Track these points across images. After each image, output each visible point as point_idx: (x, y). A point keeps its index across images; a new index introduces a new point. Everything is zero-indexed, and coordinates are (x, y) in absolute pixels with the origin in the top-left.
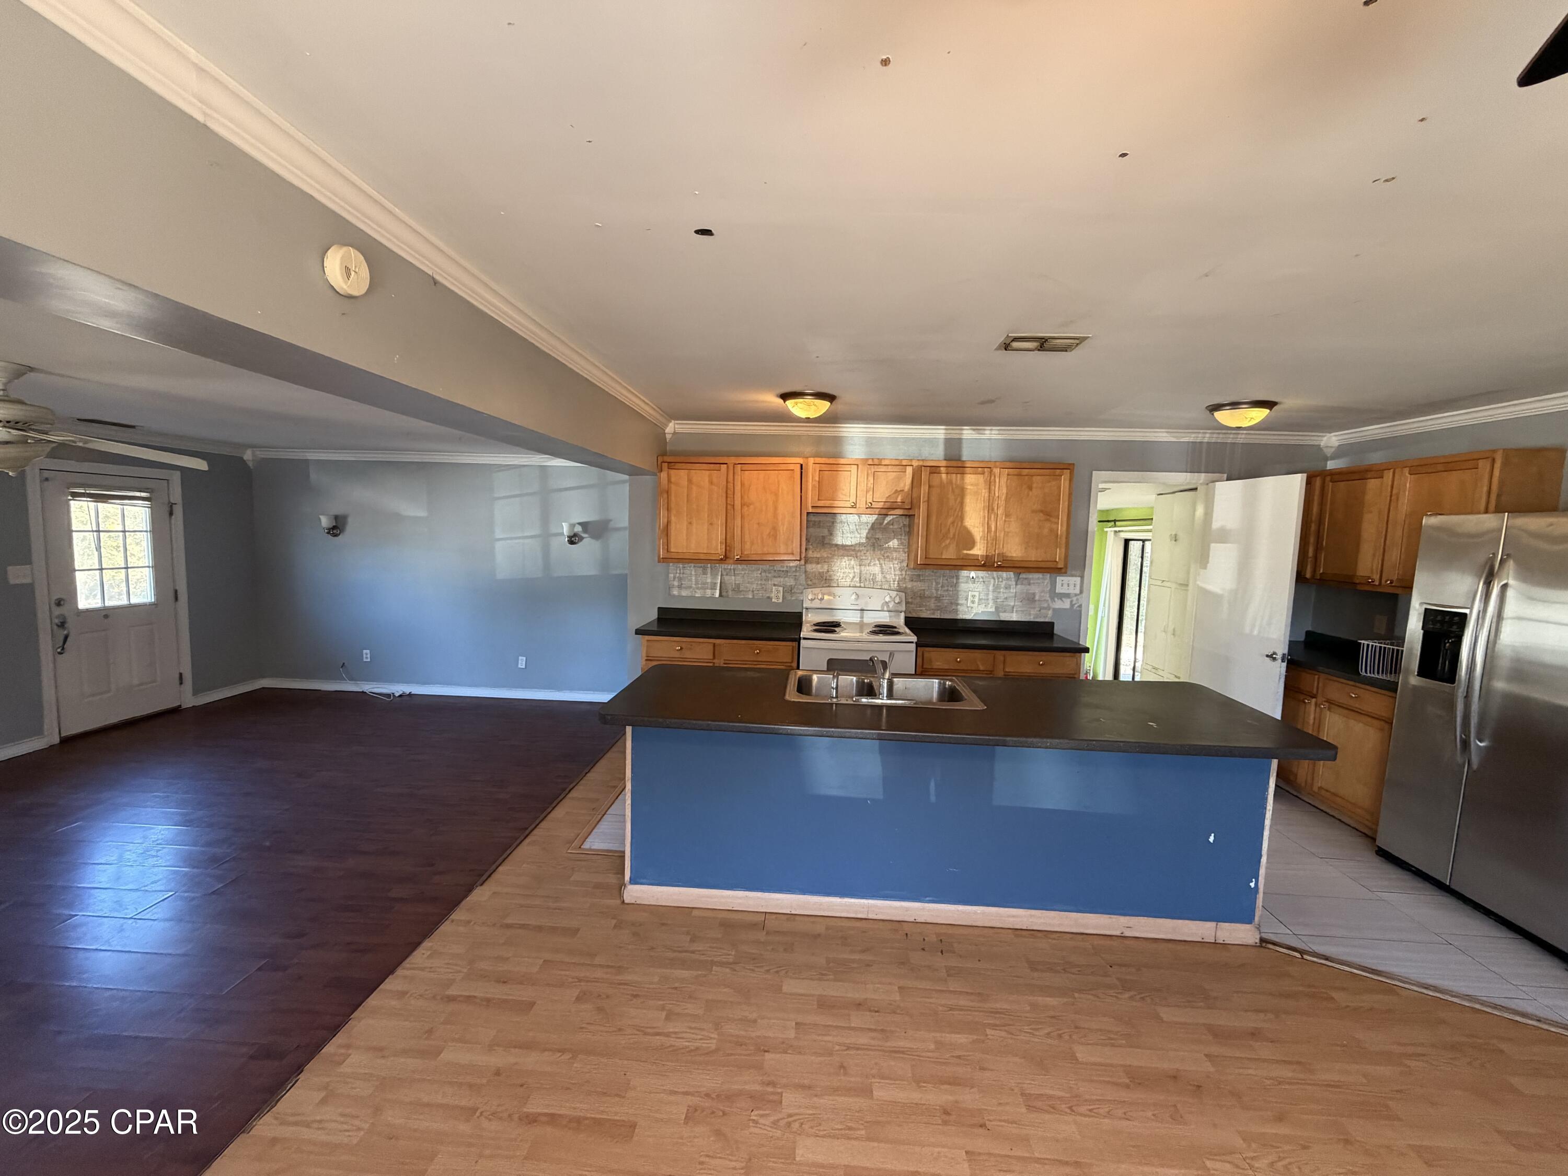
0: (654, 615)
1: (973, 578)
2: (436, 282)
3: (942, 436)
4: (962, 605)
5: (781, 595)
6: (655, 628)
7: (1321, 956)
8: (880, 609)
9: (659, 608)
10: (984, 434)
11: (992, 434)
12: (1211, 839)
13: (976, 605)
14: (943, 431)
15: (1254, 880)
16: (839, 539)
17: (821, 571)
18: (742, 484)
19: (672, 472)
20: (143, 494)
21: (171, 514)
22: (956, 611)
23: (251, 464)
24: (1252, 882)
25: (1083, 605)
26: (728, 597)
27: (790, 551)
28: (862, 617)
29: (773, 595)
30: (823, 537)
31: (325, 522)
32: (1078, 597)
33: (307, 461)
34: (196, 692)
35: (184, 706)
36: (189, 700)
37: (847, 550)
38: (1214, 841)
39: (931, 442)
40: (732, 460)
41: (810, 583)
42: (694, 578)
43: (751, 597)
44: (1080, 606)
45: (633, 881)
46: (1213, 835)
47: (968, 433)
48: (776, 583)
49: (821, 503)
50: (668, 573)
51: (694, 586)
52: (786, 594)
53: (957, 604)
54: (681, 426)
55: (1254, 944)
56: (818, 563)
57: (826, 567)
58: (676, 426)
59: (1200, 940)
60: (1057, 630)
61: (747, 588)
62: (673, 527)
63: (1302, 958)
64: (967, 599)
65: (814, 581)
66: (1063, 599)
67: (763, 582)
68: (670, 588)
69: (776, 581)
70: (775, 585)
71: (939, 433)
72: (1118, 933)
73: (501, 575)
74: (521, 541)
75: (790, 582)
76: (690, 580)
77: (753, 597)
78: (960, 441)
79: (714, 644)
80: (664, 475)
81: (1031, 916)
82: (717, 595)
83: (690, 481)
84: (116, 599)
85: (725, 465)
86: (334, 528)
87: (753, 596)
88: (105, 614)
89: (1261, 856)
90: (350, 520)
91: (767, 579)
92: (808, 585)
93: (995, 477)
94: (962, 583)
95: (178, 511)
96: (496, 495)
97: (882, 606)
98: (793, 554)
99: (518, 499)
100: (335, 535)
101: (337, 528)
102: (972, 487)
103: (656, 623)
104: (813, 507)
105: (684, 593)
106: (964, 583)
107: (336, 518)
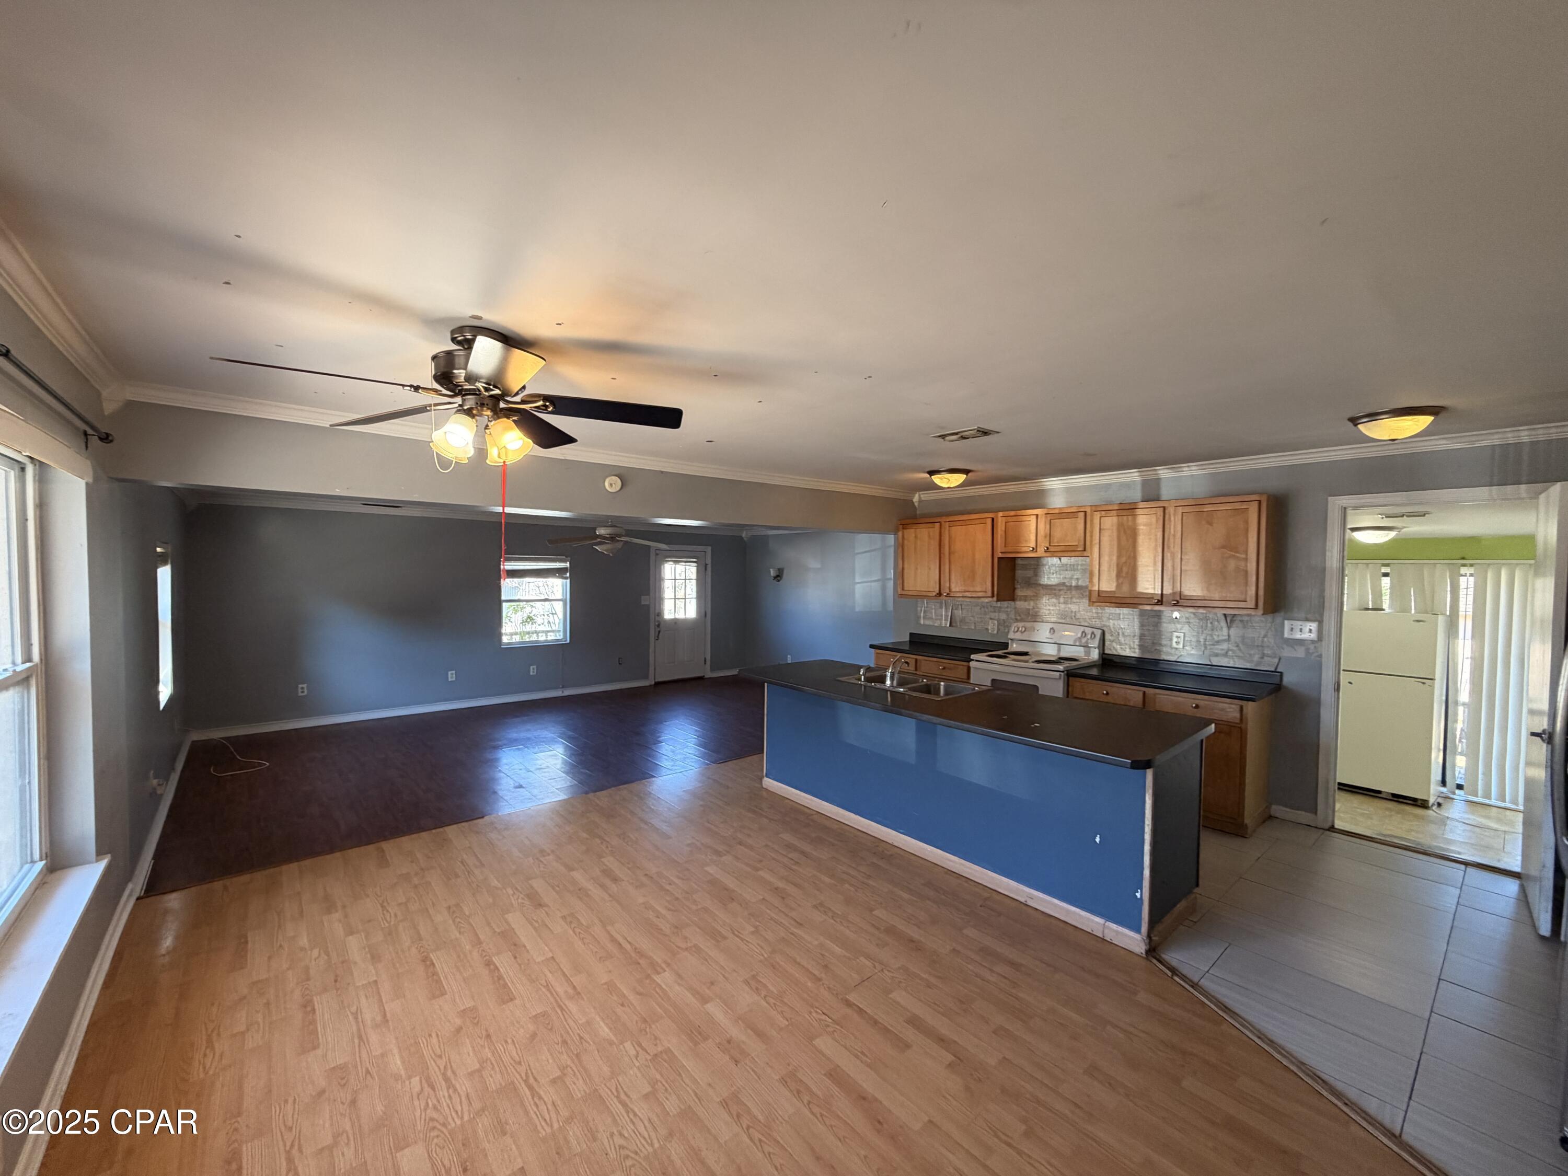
0: (907, 638)
1: (1176, 618)
2: (662, 472)
3: (1138, 479)
4: (1165, 645)
5: (996, 627)
6: (907, 648)
7: (1187, 980)
8: (1072, 643)
9: (911, 634)
10: (1183, 471)
11: (1191, 471)
12: (1098, 840)
13: (1181, 646)
14: (1136, 474)
15: (1139, 891)
16: (1045, 580)
17: (1028, 607)
18: (950, 537)
19: (905, 531)
20: (694, 560)
21: (706, 569)
22: (1159, 652)
23: (745, 539)
24: (1138, 892)
25: (1323, 656)
26: (956, 626)
27: (984, 590)
28: (1059, 650)
29: (990, 628)
30: (1029, 578)
31: (773, 573)
32: (1316, 645)
33: (768, 536)
34: (712, 670)
35: (706, 677)
36: (709, 674)
37: (1053, 590)
38: (1100, 842)
39: (1128, 486)
40: (943, 519)
41: (1019, 618)
42: (933, 611)
43: (973, 628)
44: (1320, 656)
45: (767, 776)
46: (1098, 836)
47: (1164, 473)
48: (992, 617)
49: (1009, 549)
50: (917, 607)
51: (934, 617)
52: (1000, 627)
53: (1161, 645)
54: (926, 495)
55: (1140, 954)
56: (1025, 601)
57: (1032, 603)
58: (922, 496)
59: (1090, 931)
60: (1286, 680)
61: (970, 620)
62: (906, 571)
63: (1172, 978)
64: (1171, 640)
65: (1023, 616)
66: (1296, 647)
67: (983, 616)
68: (919, 618)
69: (993, 615)
70: (991, 619)
71: (1134, 476)
72: (1023, 900)
73: (857, 609)
74: (869, 584)
75: (1003, 616)
76: (932, 613)
77: (975, 629)
78: (1158, 481)
79: (916, 660)
80: (900, 534)
81: (962, 864)
82: (948, 625)
83: (916, 537)
84: (680, 615)
85: (938, 524)
86: (778, 576)
87: (975, 627)
88: (675, 622)
89: (1143, 869)
90: (785, 572)
91: (985, 614)
92: (1016, 619)
93: (1170, 515)
94: (1164, 623)
95: (709, 567)
96: (856, 551)
97: (1075, 641)
98: (986, 592)
99: (868, 554)
100: (779, 581)
101: (778, 577)
102: (1145, 528)
103: (908, 643)
104: (1001, 552)
105: (928, 622)
106: (1166, 623)
107: (779, 569)
